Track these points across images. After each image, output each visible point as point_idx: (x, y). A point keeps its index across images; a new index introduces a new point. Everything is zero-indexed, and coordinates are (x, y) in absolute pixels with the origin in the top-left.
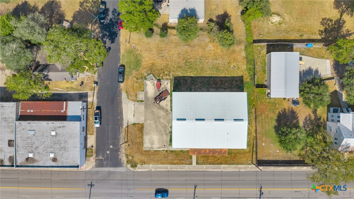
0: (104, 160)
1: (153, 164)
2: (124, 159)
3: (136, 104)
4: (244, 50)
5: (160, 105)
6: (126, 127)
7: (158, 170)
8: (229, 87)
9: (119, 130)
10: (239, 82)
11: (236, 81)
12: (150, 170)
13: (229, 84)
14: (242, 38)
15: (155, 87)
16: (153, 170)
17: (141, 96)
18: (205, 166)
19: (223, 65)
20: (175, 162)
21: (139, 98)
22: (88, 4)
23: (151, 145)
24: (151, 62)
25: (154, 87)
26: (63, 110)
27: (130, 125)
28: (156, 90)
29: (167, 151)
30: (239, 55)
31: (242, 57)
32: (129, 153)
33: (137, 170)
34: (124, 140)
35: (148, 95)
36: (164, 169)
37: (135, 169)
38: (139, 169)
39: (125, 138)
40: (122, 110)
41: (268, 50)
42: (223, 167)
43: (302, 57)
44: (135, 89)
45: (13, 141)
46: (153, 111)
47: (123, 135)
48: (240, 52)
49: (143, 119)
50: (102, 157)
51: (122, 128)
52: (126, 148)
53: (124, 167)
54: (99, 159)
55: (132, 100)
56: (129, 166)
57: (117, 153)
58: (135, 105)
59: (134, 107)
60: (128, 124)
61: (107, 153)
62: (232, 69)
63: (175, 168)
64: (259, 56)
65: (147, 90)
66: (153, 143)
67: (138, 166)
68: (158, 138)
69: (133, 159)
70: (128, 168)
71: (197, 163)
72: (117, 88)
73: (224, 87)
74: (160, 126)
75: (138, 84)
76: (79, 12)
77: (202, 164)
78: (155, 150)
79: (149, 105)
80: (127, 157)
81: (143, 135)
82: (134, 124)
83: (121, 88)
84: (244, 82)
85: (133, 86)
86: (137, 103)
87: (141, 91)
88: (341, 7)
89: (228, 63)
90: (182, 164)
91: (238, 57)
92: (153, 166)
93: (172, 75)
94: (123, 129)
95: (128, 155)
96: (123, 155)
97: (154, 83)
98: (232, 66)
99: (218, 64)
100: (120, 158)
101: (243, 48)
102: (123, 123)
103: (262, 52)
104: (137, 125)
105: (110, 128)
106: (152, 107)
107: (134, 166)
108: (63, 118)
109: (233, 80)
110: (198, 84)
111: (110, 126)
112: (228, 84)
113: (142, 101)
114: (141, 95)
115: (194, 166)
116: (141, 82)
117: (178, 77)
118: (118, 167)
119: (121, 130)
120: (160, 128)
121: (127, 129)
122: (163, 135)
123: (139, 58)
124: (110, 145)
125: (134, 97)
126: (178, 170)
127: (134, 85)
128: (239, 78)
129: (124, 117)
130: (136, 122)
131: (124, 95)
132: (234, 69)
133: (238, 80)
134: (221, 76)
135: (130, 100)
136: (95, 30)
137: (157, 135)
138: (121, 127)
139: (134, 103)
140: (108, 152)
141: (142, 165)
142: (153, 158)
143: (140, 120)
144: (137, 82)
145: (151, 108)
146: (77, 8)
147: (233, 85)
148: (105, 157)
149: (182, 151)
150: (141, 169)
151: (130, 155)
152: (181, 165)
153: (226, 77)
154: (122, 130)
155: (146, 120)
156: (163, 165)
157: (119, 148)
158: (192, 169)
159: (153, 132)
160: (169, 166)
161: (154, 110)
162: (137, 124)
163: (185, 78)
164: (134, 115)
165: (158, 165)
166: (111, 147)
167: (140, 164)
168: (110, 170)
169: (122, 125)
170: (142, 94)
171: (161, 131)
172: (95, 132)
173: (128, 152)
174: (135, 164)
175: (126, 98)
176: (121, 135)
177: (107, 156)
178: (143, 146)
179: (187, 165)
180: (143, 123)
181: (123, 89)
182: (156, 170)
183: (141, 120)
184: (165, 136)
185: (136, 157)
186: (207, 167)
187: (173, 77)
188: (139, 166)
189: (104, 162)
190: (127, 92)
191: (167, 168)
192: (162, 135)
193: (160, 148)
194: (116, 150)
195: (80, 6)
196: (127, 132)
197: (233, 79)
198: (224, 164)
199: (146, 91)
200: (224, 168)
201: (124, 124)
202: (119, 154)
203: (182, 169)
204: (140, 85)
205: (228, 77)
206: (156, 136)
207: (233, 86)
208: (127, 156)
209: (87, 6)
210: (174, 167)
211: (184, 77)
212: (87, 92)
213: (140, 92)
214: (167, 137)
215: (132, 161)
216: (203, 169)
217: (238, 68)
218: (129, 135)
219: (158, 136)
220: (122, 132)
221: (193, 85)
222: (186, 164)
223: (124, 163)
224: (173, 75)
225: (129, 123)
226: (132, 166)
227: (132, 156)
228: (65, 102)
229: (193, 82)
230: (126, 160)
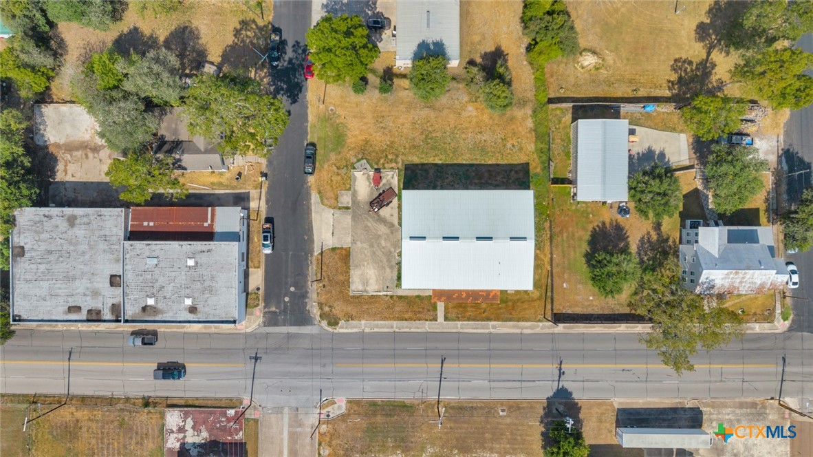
0: (280, 313)
1: (367, 320)
2: (315, 312)
4: (531, 116)
5: (379, 216)
6: (319, 254)
7: (376, 330)
8: (503, 182)
9: (307, 258)
10: (521, 174)
11: (517, 172)
12: (361, 331)
13: (504, 178)
14: (529, 95)
15: (370, 183)
16: (367, 330)
17: (346, 199)
18: (459, 323)
19: (493, 144)
20: (406, 316)
21: (342, 203)
22: (249, 33)
23: (364, 286)
24: (363, 137)
25: (368, 183)
26: (207, 222)
27: (326, 251)
28: (372, 189)
29: (392, 297)
30: (521, 126)
31: (527, 128)
32: (323, 301)
33: (339, 330)
34: (315, 276)
35: (358, 198)
36: (388, 328)
37: (335, 329)
38: (343, 328)
39: (316, 274)
40: (312, 223)
41: (574, 116)
42: (492, 325)
43: (635, 130)
44: (335, 187)
45: (120, 276)
46: (368, 226)
47: (312, 269)
48: (524, 119)
49: (349, 239)
50: (276, 308)
51: (312, 255)
52: (319, 291)
53: (315, 325)
54: (269, 312)
55: (330, 207)
56: (324, 323)
57: (303, 300)
58: (336, 215)
59: (334, 219)
60: (322, 249)
61: (284, 300)
62: (509, 151)
63: (407, 327)
64: (557, 127)
65: (356, 188)
66: (367, 283)
67: (340, 323)
68: (377, 273)
69: (331, 310)
70: (322, 327)
71: (446, 319)
72: (303, 185)
73: (494, 182)
74: (379, 253)
75: (339, 178)
76: (233, 47)
77: (455, 321)
78: (370, 294)
79: (360, 215)
80: (321, 308)
81: (350, 269)
82: (334, 249)
83: (309, 184)
84: (531, 175)
85: (331, 180)
86: (338, 213)
87: (346, 190)
88: (709, 39)
89: (502, 139)
90: (419, 320)
91: (520, 128)
92: (368, 323)
93: (401, 162)
94: (314, 259)
95: (323, 304)
96: (314, 304)
97: (369, 176)
98: (509, 145)
99: (485, 141)
100: (307, 308)
101: (529, 112)
102: (314, 248)
103: (564, 119)
104: (338, 251)
105: (290, 256)
106: (365, 218)
107: (333, 322)
108: (208, 236)
109: (511, 171)
110: (447, 178)
111: (291, 253)
112: (502, 178)
113: (347, 208)
114: (345, 197)
115: (441, 323)
116: (345, 174)
117: (413, 165)
118: (304, 325)
119: (310, 259)
120: (380, 256)
121: (320, 257)
122: (385, 269)
123: (341, 131)
124: (291, 287)
125: (333, 201)
126: (412, 330)
127: (333, 178)
128: (521, 166)
129: (315, 237)
130: (337, 246)
131: (315, 197)
132: (512, 150)
133: (520, 170)
134: (490, 162)
135: (326, 205)
136: (262, 80)
137: (374, 269)
138: (309, 255)
139: (332, 211)
140: (287, 299)
141: (348, 321)
142: (368, 309)
143: (343, 241)
144: (338, 174)
145: (364, 221)
146: (230, 39)
147: (510, 179)
148: (280, 307)
149: (418, 297)
150: (346, 328)
151: (326, 305)
152: (418, 322)
153: (498, 165)
154: (311, 261)
155: (354, 242)
156: (385, 322)
157: (307, 292)
158: (436, 329)
159: (368, 264)
160: (395, 323)
161: (370, 225)
162: (338, 248)
163: (426, 167)
164: (333, 233)
165: (376, 322)
166: (292, 289)
167: (345, 319)
168: (290, 331)
169: (312, 251)
170: (347, 195)
171: (381, 261)
172: (264, 263)
173: (323, 299)
174: (335, 319)
175: (318, 203)
176: (310, 268)
177: (284, 306)
178: (349, 287)
179: (427, 322)
180: (350, 248)
181: (313, 187)
182: (372, 331)
183: (346, 242)
184: (388, 270)
185: (336, 308)
186: (464, 324)
187: (402, 165)
188: (342, 322)
189: (279, 317)
190: (320, 192)
191: (392, 327)
192: (383, 268)
193: (380, 292)
194: (302, 296)
195: (235, 35)
196: (321, 263)
197: (511, 167)
198: (495, 320)
199: (355, 190)
200: (494, 327)
201: (315, 249)
202: (306, 303)
203: (418, 328)
204: (343, 179)
205: (503, 165)
206: (373, 271)
207: (510, 181)
208: (321, 305)
209: (247, 36)
210: (405, 325)
211: (423, 165)
212: (247, 191)
213: (344, 192)
214: (392, 272)
215: (329, 314)
216: (457, 328)
217: (521, 149)
218: (324, 268)
219: (376, 271)
220: (311, 263)
221: (439, 180)
222: (427, 320)
223: (315, 318)
224: (403, 161)
225: (323, 247)
226: (330, 324)
227: (330, 306)
228: (210, 209)
229: (439, 174)
230: (319, 313)
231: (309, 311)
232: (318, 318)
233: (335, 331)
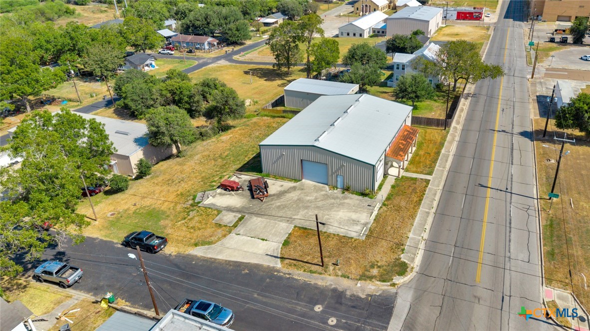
1: (410, 231)
2: (373, 288)
3: (239, 231)
5: (271, 196)
6: (281, 261)
7: (427, 227)
9: (281, 278)
12: (423, 242)
15: (230, 194)
16: (425, 235)
17: (229, 218)
18: (438, 168)
21: (230, 223)
23: (357, 224)
25: (228, 196)
27: (283, 252)
28: (237, 194)
29: (384, 205)
32: (360, 272)
33: (416, 265)
34: (314, 275)
35: (239, 206)
36: (428, 217)
37: (412, 268)
38: (413, 259)
39: (310, 271)
40: (230, 261)
42: (446, 152)
44: (204, 226)
46: (279, 206)
47: (300, 275)
49: (283, 224)
51: (278, 271)
52: (340, 273)
53: (396, 293)
55: (225, 236)
56: (399, 280)
57: (345, 297)
58: (241, 232)
59: (245, 235)
61: (332, 326)
63: (432, 202)
65: (224, 206)
66: (354, 221)
67: (405, 260)
68: (346, 210)
69: (379, 267)
70: (404, 285)
71: (429, 174)
74: (320, 204)
75: (197, 219)
78: (372, 221)
79: (260, 209)
80: (371, 278)
81: (325, 233)
82: (286, 243)
83: (174, 254)
86: (239, 228)
87: (217, 216)
90: (425, 191)
92: (414, 231)
94: (285, 270)
95: (363, 273)
96: (359, 285)
100: (363, 296)
102: (269, 266)
104: (293, 239)
105: (260, 298)
106: (268, 206)
107: (403, 269)
111: (256, 296)
113: (242, 218)
114: (226, 217)
115: (433, 178)
116: (198, 212)
118: (393, 307)
119: (281, 274)
120: (325, 203)
121: (287, 261)
124: (313, 310)
125: (219, 231)
126: (437, 199)
129: (253, 261)
130: (285, 238)
131: (197, 251)
135: (220, 239)
138: (276, 273)
139: (233, 235)
140: (332, 321)
141: (403, 250)
142: (392, 228)
143: (282, 231)
145: (270, 208)
150: (416, 255)
151: (367, 271)
152: (426, 193)
154: (285, 274)
155: (290, 220)
156: (417, 217)
158: (439, 182)
159: (328, 215)
160: (423, 209)
162: (288, 238)
164: (263, 240)
165: (416, 224)
166: (318, 308)
167: (399, 253)
169: (273, 269)
170: (223, 216)
173: (355, 271)
174: (396, 266)
175: (210, 248)
176: (296, 277)
178: (352, 238)
179: (429, 186)
180: (295, 226)
181: (182, 250)
182: (428, 231)
183: (284, 229)
185: (378, 260)
186: (440, 166)
188: (404, 258)
190: (196, 245)
191: (427, 213)
192: (342, 204)
193: (372, 213)
194: (337, 300)
196: (297, 262)
198: (441, 150)
200: (448, 152)
201: (272, 265)
202: (353, 295)
203: (435, 194)
204: (201, 215)
208: (364, 277)
210: (428, 203)
213: (219, 217)
215: (385, 270)
216: (443, 170)
218: (308, 258)
219: (342, 210)
220: (289, 274)
222: (426, 186)
225: (275, 255)
227: (372, 266)
230: (378, 283)
231: (368, 295)
232: (384, 287)
233: (417, 269)
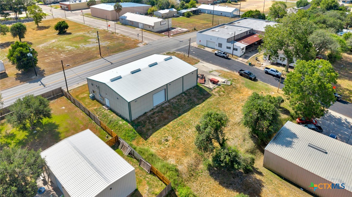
4: (176, 166)
8: (151, 118)
10: (144, 129)
11: (149, 129)
13: (153, 121)
14: (194, 184)
19: (181, 132)
24: (244, 93)
30: (175, 155)
31: (169, 157)
48: (179, 161)
62: (167, 135)
64: (147, 179)
73: (157, 114)
84: (138, 134)
89: (178, 138)
91: (174, 153)
93: (215, 94)
98: (170, 138)
99: (188, 130)
101: (180, 168)
103: (148, 188)
109: (153, 128)
110: (185, 102)
112: (155, 120)
117: (209, 97)
128: (149, 134)
132: (165, 137)
133: (147, 132)
134: (171, 122)
147: (149, 123)
153: (165, 125)
187: (213, 94)
197: (155, 128)
205: (161, 127)
207: (148, 121)
211: (204, 101)
217: (160, 143)
221: (188, 99)
224: (215, 95)
229: (191, 102)
